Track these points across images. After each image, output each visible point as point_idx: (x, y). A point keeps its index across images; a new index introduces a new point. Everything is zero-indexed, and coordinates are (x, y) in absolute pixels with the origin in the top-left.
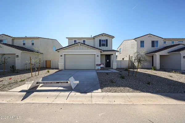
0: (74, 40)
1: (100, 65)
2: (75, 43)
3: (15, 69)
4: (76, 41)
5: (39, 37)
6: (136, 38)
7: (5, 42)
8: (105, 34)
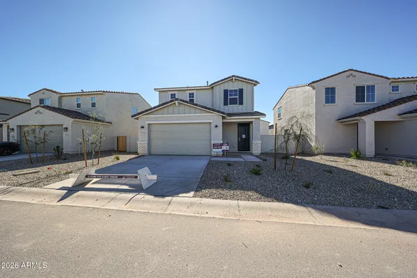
0: (170, 93)
1: (222, 145)
2: (172, 99)
3: (62, 152)
4: (175, 95)
5: (104, 92)
6: (314, 82)
7: (48, 103)
8: (238, 77)
